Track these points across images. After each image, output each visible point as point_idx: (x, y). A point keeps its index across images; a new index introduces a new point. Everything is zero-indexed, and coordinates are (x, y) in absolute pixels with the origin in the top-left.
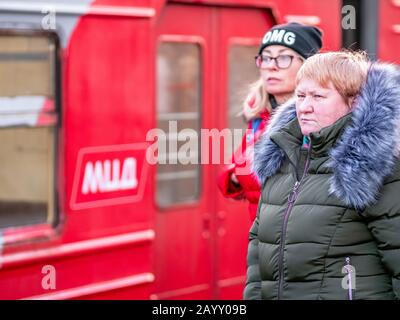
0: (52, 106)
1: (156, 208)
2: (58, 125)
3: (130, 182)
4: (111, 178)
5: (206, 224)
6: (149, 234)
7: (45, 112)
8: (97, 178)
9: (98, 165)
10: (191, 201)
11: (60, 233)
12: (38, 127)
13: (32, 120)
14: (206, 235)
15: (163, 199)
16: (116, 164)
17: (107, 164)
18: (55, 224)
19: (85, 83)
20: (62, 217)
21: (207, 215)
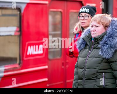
0: (19, 29)
1: (48, 59)
2: (20, 35)
3: (41, 52)
4: (36, 51)
5: (63, 64)
6: (46, 67)
7: (17, 31)
8: (31, 50)
9: (32, 47)
10: (59, 57)
11: (21, 66)
12: (14, 36)
13: (13, 33)
14: (63, 67)
15: (50, 57)
16: (37, 46)
17: (34, 46)
18: (19, 64)
19: (28, 23)
20: (21, 62)
21: (63, 61)
